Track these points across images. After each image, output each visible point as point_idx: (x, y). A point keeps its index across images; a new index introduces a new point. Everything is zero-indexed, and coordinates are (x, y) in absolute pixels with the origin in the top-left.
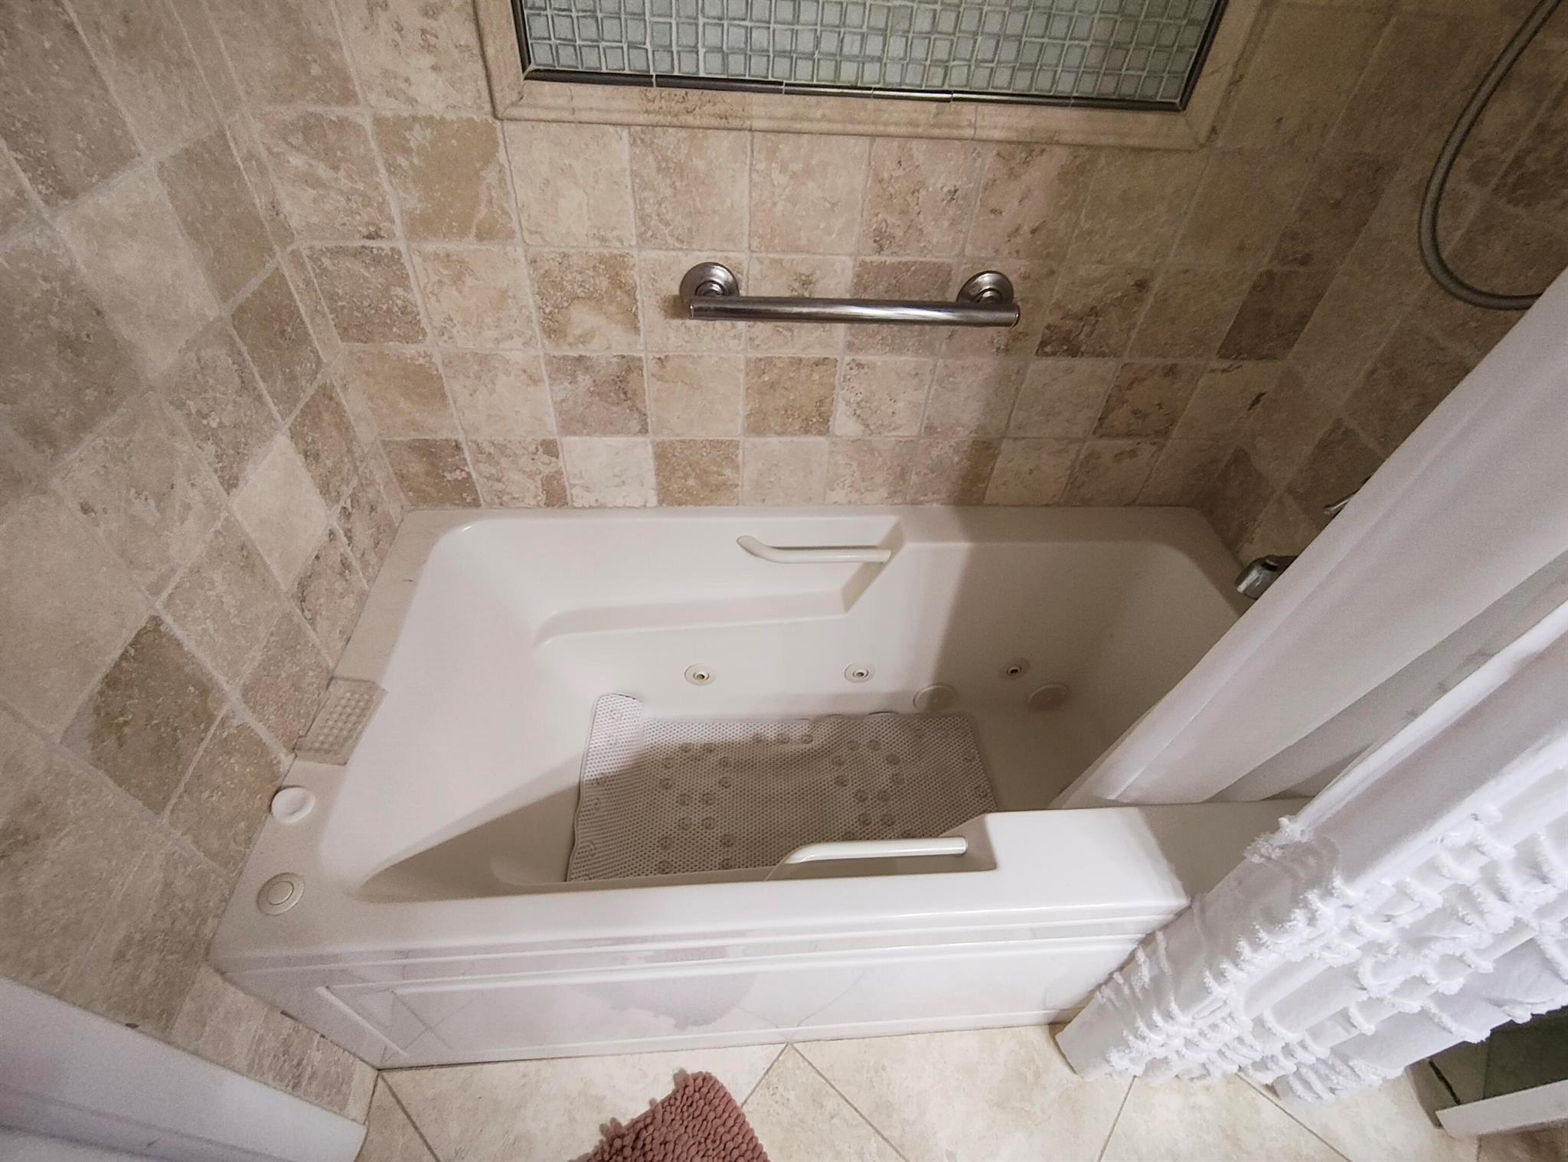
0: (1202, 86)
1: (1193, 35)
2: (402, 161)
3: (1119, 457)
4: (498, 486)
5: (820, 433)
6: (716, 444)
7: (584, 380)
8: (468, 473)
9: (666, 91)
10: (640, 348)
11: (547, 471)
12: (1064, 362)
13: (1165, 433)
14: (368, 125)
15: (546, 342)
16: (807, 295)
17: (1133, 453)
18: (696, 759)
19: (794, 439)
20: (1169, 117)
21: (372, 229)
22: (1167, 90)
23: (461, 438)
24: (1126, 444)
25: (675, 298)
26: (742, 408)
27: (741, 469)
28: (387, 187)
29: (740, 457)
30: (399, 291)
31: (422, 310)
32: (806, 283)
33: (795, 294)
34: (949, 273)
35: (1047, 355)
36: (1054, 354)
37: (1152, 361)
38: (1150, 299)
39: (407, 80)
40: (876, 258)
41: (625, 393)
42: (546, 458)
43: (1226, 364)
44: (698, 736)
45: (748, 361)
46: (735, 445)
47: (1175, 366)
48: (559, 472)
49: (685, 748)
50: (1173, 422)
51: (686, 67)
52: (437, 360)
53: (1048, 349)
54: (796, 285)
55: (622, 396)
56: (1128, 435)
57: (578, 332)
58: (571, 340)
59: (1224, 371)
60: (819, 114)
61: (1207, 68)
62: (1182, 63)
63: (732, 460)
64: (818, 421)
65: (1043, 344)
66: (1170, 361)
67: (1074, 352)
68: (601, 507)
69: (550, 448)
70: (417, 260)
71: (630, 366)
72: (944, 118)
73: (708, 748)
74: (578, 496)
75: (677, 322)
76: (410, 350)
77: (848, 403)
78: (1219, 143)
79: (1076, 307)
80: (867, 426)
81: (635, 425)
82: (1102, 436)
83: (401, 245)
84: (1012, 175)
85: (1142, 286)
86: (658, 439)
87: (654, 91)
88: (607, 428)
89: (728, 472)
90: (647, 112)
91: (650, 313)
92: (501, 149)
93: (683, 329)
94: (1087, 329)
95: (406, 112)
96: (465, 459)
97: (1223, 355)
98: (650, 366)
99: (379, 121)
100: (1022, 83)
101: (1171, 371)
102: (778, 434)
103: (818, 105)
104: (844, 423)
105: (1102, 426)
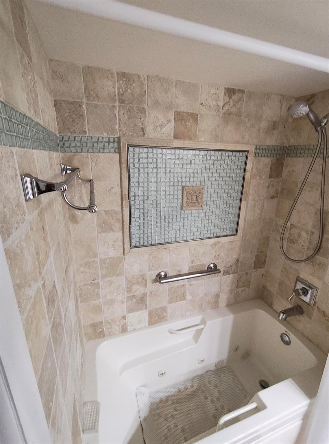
0: (239, 232)
1: (235, 226)
2: (104, 265)
3: (242, 291)
4: (110, 330)
5: (184, 300)
6: (162, 308)
7: (134, 300)
8: (103, 329)
9: (155, 246)
10: (147, 291)
11: (122, 324)
12: (228, 276)
13: (249, 285)
14: (98, 261)
15: (127, 294)
16: (180, 274)
17: (244, 290)
18: (165, 403)
19: (179, 303)
20: (235, 236)
21: (94, 279)
22: (234, 233)
23: (103, 320)
24: (243, 288)
25: (155, 279)
26: (167, 299)
27: (167, 312)
28: (99, 270)
29: (167, 310)
30: (97, 290)
31: (101, 293)
32: (180, 272)
33: (178, 274)
34: (205, 265)
35: (224, 275)
36: (226, 275)
37: (243, 273)
38: (240, 262)
39: (108, 252)
40: (192, 265)
41: (143, 301)
42: (123, 320)
43: (255, 270)
44: (163, 395)
45: (169, 288)
46: (166, 307)
47: (247, 273)
48: (126, 323)
49: (161, 400)
50: (250, 283)
51: (158, 242)
52: (102, 303)
53: (225, 274)
54: (178, 272)
55: (142, 302)
56: (243, 287)
57: (133, 290)
58: (132, 292)
59: (255, 272)
60: (181, 245)
61: (239, 229)
62: (235, 229)
63: (165, 311)
64: (183, 298)
65: (224, 274)
66: (246, 272)
67: (229, 274)
68: (135, 330)
69: (124, 318)
70: (102, 283)
71: (145, 295)
72: (201, 242)
73: (167, 398)
74: (130, 328)
75: (155, 284)
76: (96, 302)
77: (189, 293)
78: (244, 238)
79: (228, 266)
80: (193, 296)
81: (144, 307)
82: (238, 288)
83: (99, 281)
84: (213, 248)
85: (238, 260)
86: (149, 310)
87: (153, 247)
88: (138, 310)
89: (164, 314)
90: (152, 250)
91: (149, 283)
92: (124, 260)
93: (156, 285)
94: (230, 269)
95: (106, 257)
96: (103, 325)
97: (254, 269)
98: (149, 294)
99: (100, 260)
100: (212, 235)
101: (247, 274)
102: (175, 302)
103: (180, 244)
104: (189, 297)
105: (238, 286)
